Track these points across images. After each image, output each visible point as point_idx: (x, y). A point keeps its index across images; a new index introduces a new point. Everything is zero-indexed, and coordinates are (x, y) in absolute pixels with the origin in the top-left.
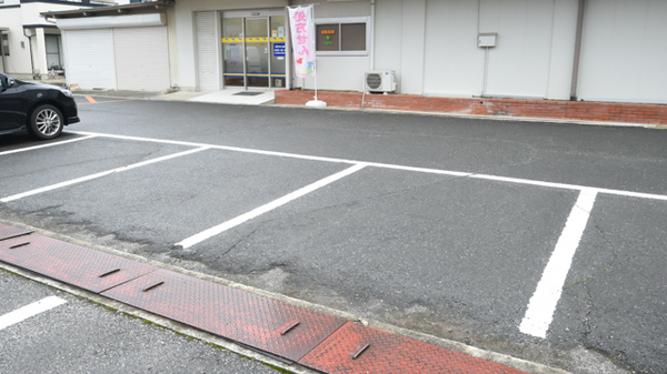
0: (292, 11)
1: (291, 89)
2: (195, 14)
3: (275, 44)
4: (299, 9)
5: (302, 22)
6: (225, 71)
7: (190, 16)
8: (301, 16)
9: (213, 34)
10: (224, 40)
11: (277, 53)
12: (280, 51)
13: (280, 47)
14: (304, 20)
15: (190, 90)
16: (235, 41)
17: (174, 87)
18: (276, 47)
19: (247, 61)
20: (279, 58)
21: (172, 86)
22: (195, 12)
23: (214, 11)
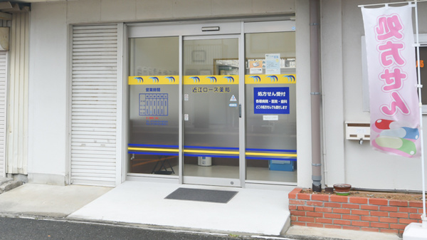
0: (371, 16)
1: (317, 189)
2: (73, 28)
3: (257, 90)
4: (387, 11)
5: (394, 40)
6: (130, 145)
7: (64, 32)
8: (391, 26)
9: (112, 68)
10: (134, 81)
11: (263, 107)
12: (270, 104)
13: (269, 94)
14: (400, 36)
15: (52, 181)
16: (160, 83)
17: (13, 175)
18: (260, 94)
19: (184, 122)
20: (267, 117)
21: (10, 172)
22: (74, 26)
23: (116, 23)
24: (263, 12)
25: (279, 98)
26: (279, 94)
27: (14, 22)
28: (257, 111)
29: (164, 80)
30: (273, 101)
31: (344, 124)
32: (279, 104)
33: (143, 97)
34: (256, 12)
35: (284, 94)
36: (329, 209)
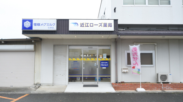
0: (131, 47)
1: (116, 83)
3: (101, 62)
4: (134, 46)
6: (69, 75)
7: (52, 47)
8: (135, 49)
9: (65, 56)
10: (70, 59)
11: (103, 66)
12: (104, 65)
13: (104, 63)
14: (137, 51)
15: (48, 85)
16: (77, 60)
17: (36, 84)
18: (102, 63)
19: (83, 69)
20: (103, 68)
21: (35, 83)
22: (54, 45)
23: (66, 45)
24: (104, 44)
25: (106, 64)
26: (106, 63)
27: (36, 43)
28: (101, 66)
29: (78, 59)
30: (105, 64)
31: (122, 69)
32: (106, 65)
33: (73, 63)
34: (102, 44)
35: (107, 63)
36: (121, 86)
